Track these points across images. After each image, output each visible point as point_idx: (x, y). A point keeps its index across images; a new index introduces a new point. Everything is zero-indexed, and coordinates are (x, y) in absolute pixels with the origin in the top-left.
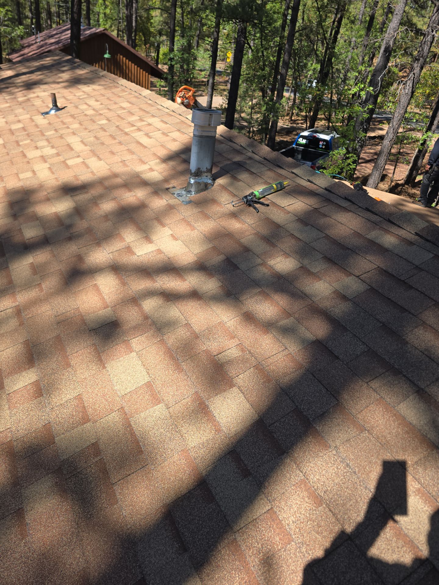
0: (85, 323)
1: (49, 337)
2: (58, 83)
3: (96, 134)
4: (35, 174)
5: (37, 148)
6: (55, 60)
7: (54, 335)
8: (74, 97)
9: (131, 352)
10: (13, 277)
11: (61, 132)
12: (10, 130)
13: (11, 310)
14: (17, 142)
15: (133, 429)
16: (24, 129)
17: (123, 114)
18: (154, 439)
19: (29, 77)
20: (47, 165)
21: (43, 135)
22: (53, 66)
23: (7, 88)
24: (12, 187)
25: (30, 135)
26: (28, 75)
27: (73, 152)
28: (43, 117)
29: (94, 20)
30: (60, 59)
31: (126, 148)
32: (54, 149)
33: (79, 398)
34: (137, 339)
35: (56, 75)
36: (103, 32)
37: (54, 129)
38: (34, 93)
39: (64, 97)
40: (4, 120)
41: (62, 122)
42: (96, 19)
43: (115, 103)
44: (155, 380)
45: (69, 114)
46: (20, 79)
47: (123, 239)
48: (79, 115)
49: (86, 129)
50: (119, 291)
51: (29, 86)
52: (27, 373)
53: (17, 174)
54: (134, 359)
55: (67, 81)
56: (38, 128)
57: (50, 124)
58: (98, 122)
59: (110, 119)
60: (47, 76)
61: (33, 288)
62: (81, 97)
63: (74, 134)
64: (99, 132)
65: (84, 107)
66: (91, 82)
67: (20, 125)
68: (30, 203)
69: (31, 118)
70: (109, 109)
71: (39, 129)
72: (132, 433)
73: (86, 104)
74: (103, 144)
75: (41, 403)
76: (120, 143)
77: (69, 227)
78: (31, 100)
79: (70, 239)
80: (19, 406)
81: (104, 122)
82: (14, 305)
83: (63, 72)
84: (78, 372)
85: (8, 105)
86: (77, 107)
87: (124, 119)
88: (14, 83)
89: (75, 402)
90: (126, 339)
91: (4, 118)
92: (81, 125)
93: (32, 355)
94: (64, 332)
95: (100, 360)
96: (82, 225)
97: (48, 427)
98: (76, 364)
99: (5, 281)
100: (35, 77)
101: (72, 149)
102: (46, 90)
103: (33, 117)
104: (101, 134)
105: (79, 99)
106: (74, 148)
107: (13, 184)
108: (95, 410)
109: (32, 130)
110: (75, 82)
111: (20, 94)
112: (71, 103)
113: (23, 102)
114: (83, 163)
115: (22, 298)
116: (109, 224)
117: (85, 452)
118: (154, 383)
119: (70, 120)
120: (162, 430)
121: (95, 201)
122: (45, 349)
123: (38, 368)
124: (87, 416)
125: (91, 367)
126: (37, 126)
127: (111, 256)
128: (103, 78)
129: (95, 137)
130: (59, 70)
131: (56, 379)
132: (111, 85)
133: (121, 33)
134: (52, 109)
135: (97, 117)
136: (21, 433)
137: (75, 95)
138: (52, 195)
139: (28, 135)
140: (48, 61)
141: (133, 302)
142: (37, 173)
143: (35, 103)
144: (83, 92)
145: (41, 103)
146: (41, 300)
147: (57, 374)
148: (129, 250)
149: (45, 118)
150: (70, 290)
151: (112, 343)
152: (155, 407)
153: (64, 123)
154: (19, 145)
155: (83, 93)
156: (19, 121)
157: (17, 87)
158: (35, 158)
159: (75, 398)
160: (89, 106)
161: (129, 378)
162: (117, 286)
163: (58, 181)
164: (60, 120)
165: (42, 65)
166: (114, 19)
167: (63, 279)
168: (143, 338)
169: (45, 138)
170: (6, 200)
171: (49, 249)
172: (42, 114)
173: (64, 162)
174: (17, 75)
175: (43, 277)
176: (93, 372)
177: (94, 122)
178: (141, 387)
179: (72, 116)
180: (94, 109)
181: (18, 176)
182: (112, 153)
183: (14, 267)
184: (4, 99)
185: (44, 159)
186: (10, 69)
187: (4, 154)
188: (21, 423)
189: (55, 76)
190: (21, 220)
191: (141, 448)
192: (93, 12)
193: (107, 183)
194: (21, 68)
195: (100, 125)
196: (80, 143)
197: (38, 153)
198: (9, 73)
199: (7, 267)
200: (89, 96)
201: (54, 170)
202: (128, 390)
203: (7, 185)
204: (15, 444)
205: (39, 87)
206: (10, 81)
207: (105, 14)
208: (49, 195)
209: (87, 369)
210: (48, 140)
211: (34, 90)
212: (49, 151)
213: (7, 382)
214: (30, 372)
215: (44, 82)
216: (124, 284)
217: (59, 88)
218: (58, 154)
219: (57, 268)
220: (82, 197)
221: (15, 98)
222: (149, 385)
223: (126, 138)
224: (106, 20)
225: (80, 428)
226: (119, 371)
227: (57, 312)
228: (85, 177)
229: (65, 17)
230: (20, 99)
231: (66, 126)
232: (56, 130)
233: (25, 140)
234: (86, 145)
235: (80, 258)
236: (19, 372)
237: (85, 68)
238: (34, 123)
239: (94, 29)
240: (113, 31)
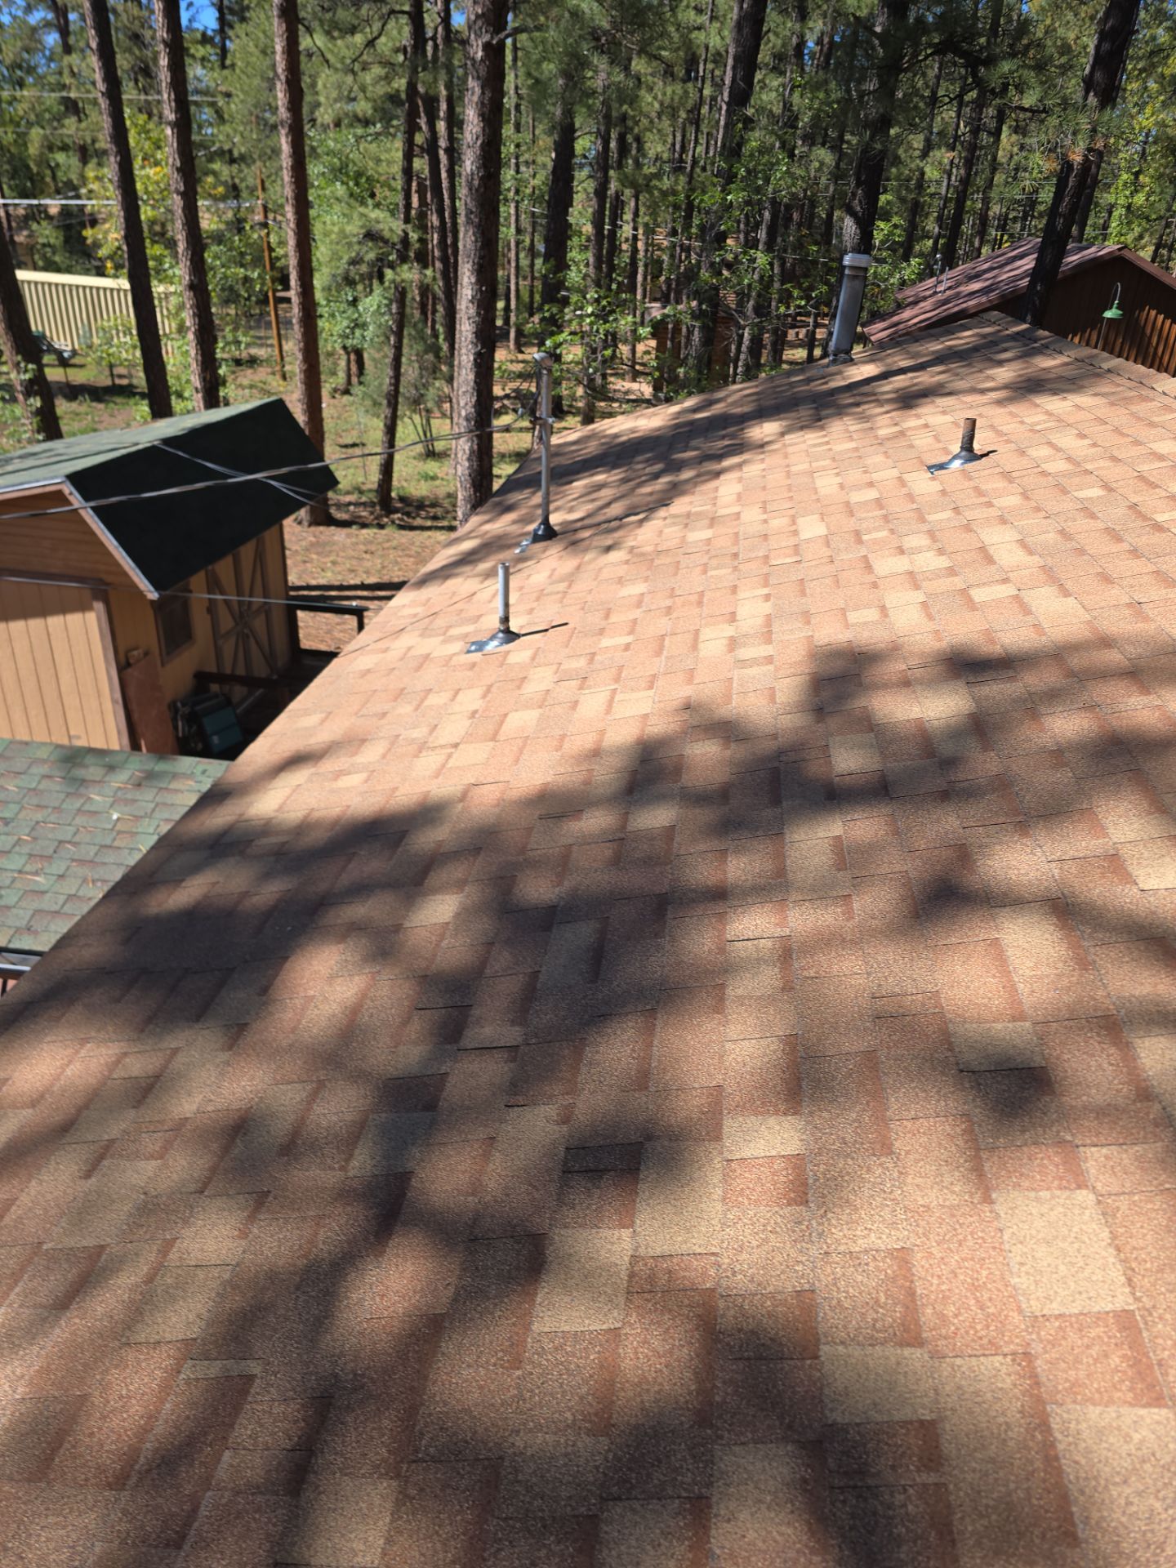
0: (950, 1043)
1: (847, 1047)
2: (983, 391)
3: (1064, 525)
4: (886, 616)
5: (901, 551)
6: (984, 336)
7: (862, 1046)
8: (1018, 425)
9: (1079, 1187)
10: (788, 862)
11: (969, 515)
12: (847, 503)
13: (769, 944)
14: (858, 534)
15: (1053, 1445)
16: (879, 503)
17: (1155, 472)
18: (1124, 1519)
19: (912, 378)
20: (920, 596)
21: (922, 520)
22: (976, 349)
23: (858, 405)
24: (826, 641)
25: (891, 517)
26: (910, 375)
27: (993, 568)
28: (930, 475)
29: (1094, 226)
30: (1000, 331)
31: (1151, 568)
32: (944, 558)
33: (902, 1256)
34: (1104, 1151)
35: (980, 371)
36: (1118, 253)
37: (953, 506)
38: (918, 416)
39: (992, 426)
40: (838, 480)
41: (976, 489)
42: (1102, 221)
43: (1137, 443)
44: (1151, 1314)
45: (998, 470)
46: (890, 383)
47: (1100, 830)
48: (1025, 472)
49: (1038, 509)
50: (1065, 982)
51: (908, 400)
52: (780, 1124)
53: (843, 611)
54: (1087, 1212)
55: (1006, 387)
56: (913, 502)
57: (944, 492)
58: (1076, 494)
59: (1114, 485)
60: (957, 375)
61: (830, 901)
62: (1038, 428)
63: (1003, 521)
64: (1075, 520)
65: (1045, 451)
66: (1072, 387)
67: (872, 494)
68: (861, 684)
69: (900, 479)
70: (1114, 459)
71: (915, 506)
72: (1051, 1460)
73: (1050, 444)
74: (1081, 552)
75: (800, 1223)
76: (1135, 553)
77: (949, 763)
78: (909, 433)
79: (946, 795)
80: (746, 1203)
81: (1096, 492)
82: (779, 932)
83: (1000, 363)
84: (909, 1180)
85: (853, 445)
86: (1022, 453)
87: (1158, 486)
88: (875, 394)
89: (889, 1267)
90: (1069, 1138)
91: (837, 474)
92: (1027, 498)
93: (799, 1079)
94: (889, 1048)
95: (978, 1170)
96: (984, 765)
97: (806, 1299)
98: (908, 1153)
99: (769, 866)
100: (925, 378)
101: (990, 560)
102: (948, 409)
103: (905, 476)
104: (1082, 524)
105: (1031, 430)
106: (996, 558)
107: (832, 633)
108: (943, 1317)
109: (898, 506)
110: (1030, 387)
111: (883, 420)
112: (1008, 441)
113: (888, 439)
114: (1017, 598)
115: (802, 920)
116: (1063, 777)
117: (894, 1435)
118: (1146, 1323)
119: (1000, 484)
120: (1158, 1505)
121: (1033, 706)
122: (834, 1078)
123: (808, 1122)
124: (917, 1322)
125: (947, 1179)
126: (911, 497)
127: (1056, 872)
128: (1109, 375)
129: (1062, 532)
130: (991, 360)
131: (848, 1174)
132: (1133, 393)
133: (1165, 252)
134: (955, 457)
135: (1076, 480)
136: (740, 1283)
137: (1022, 422)
138: (918, 673)
139: (886, 518)
140: (966, 337)
141: (1107, 1028)
142: (891, 613)
143: (917, 443)
144: (1048, 413)
145: (930, 440)
146: (844, 940)
147: (853, 1159)
148: (1114, 863)
149: (933, 479)
150: (923, 935)
151: (1023, 1132)
152: (1143, 1412)
153: (979, 492)
154: (859, 541)
155: (1045, 417)
156: (871, 484)
157: (880, 403)
158: (892, 575)
159: (890, 1253)
160: (1058, 450)
161: (1062, 1268)
162: (1060, 965)
163: (940, 640)
164: (972, 484)
165: (950, 348)
166: (1154, 217)
167: (909, 901)
168: (1126, 1157)
169: (925, 527)
170: (807, 671)
171: (886, 810)
172: (929, 468)
173: (964, 592)
174: (885, 376)
175: (859, 882)
176: (953, 1200)
177: (1064, 491)
178: (1100, 1317)
179: (1007, 476)
180: (1069, 459)
181: (844, 615)
182: (1106, 579)
183: (796, 837)
184: (847, 431)
185: (913, 579)
186: (871, 360)
187: (823, 561)
188: (744, 1256)
189: (979, 375)
190: (833, 723)
191: (1074, 1525)
192: (1097, 204)
193: (1075, 662)
194: (896, 359)
195: (1081, 500)
196: (1015, 546)
197: (901, 564)
198: (869, 370)
199: (780, 834)
200: (1062, 423)
201: (933, 611)
202: (1054, 1305)
203: (817, 635)
204: (721, 1304)
205: (933, 402)
206: (866, 389)
207: (1129, 207)
208: (910, 672)
209: (936, 1183)
210: (931, 534)
211: (920, 411)
212: (928, 561)
213: (730, 1125)
214: (786, 1125)
215: (947, 391)
216: (1084, 964)
217: (984, 405)
218: (951, 571)
219: (898, 868)
220: (997, 690)
221: (872, 429)
222: (1126, 1321)
223: (1157, 538)
224: (1129, 223)
225: (892, 1352)
226: (1034, 1232)
227: (880, 985)
228: (1013, 636)
229: (1018, 226)
230: (882, 432)
231: (986, 499)
232: (956, 510)
233: (877, 529)
234: (1031, 553)
235: (964, 855)
236: (761, 1114)
237: (1061, 353)
238: (904, 491)
239: (1093, 249)
240: (1143, 248)
